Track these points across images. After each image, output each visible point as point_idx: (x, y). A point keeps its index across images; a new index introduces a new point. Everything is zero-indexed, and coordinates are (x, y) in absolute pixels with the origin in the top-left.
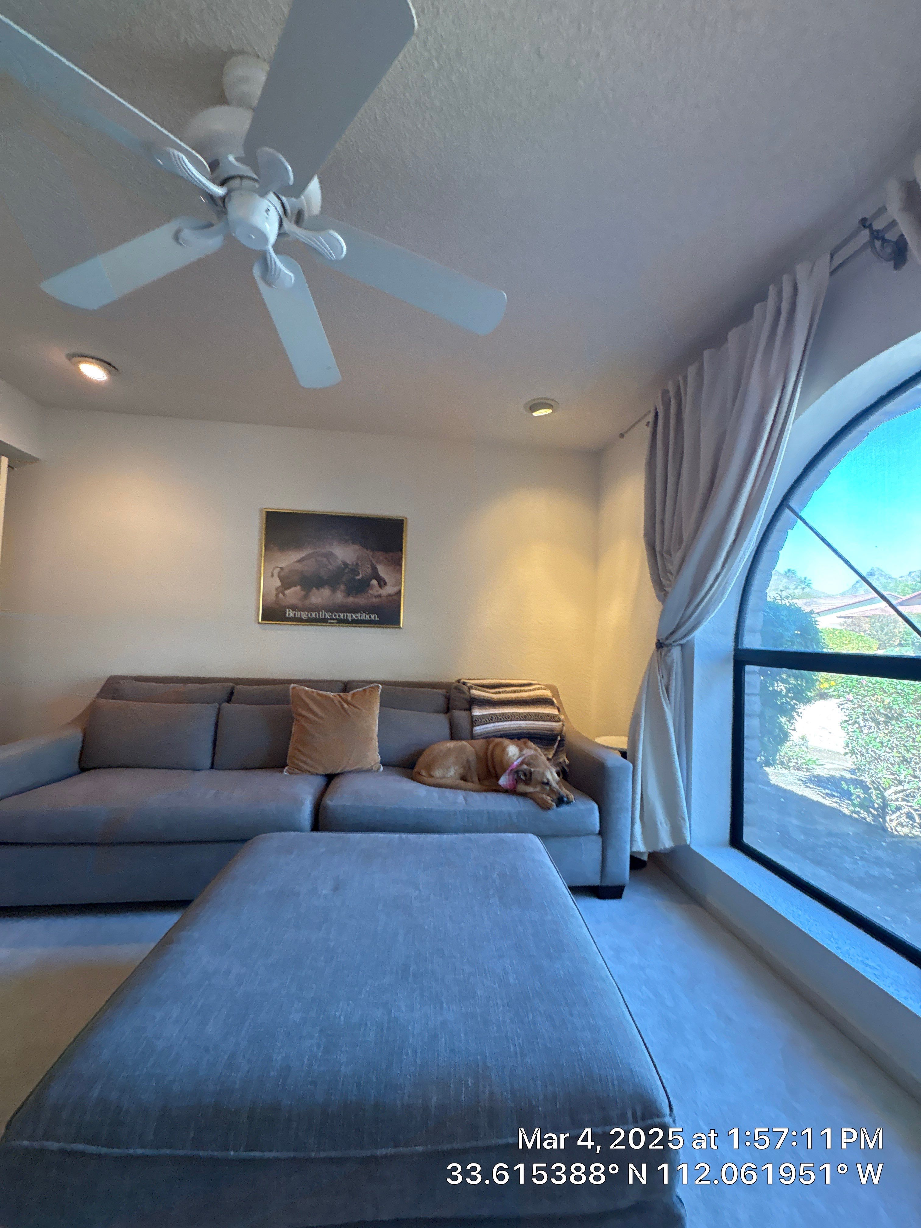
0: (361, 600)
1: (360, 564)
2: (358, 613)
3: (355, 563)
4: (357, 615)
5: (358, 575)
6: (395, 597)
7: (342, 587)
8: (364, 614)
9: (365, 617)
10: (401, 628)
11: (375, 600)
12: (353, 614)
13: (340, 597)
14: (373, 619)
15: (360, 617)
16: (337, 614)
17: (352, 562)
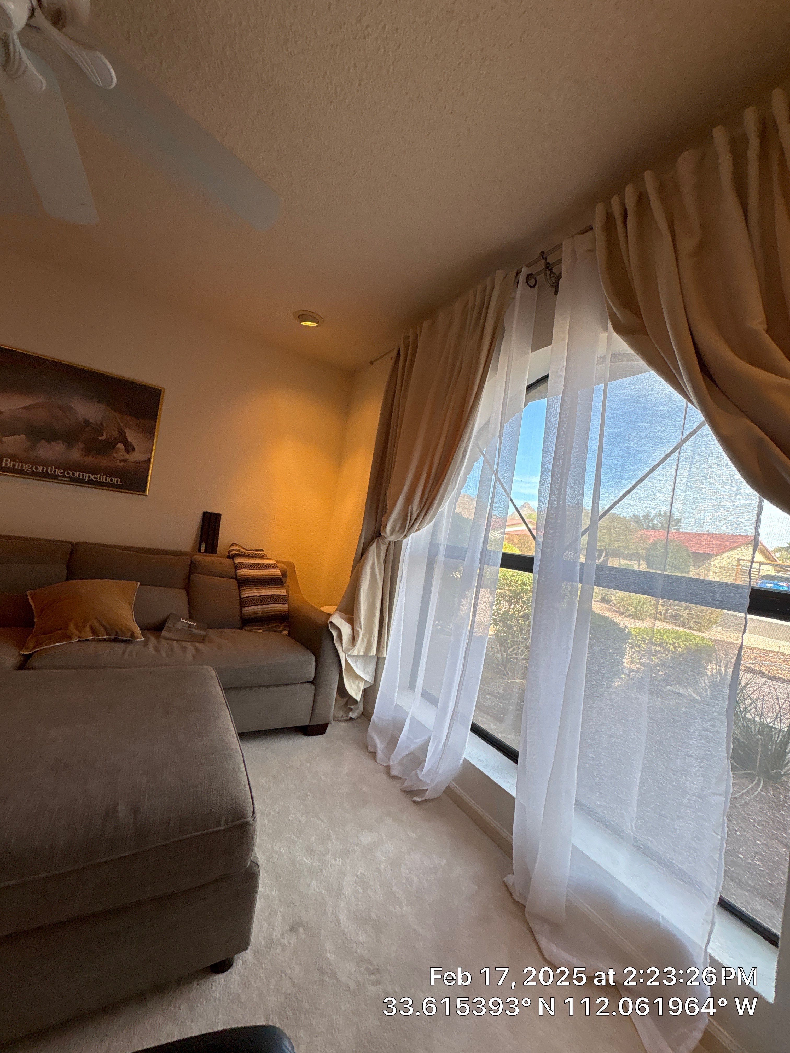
0: (103, 462)
1: (104, 425)
2: (97, 475)
3: (98, 423)
4: (96, 476)
5: (103, 435)
6: (143, 465)
7: (81, 445)
8: (105, 477)
9: (106, 480)
10: (146, 495)
11: (118, 463)
12: (91, 475)
13: (76, 454)
14: (115, 483)
15: (100, 479)
16: (71, 471)
17: (96, 421)
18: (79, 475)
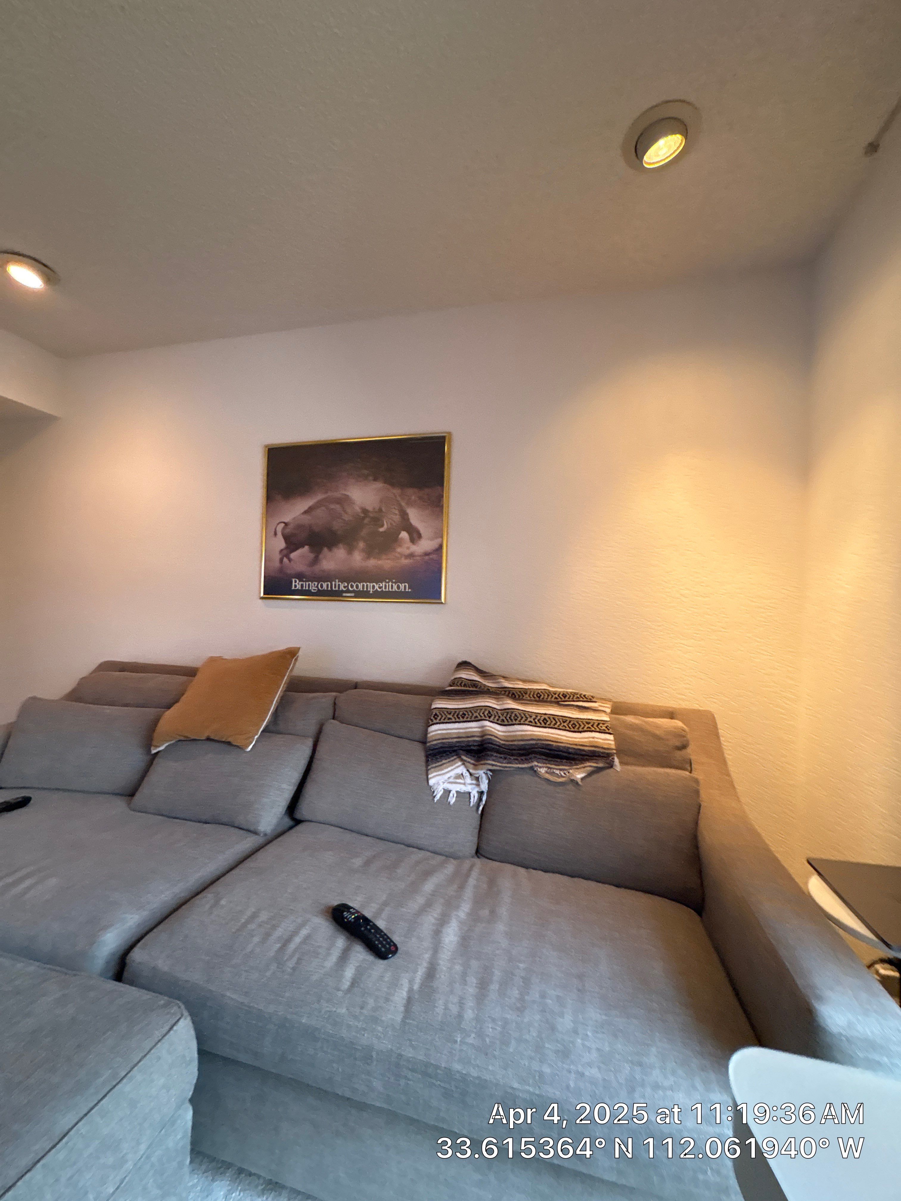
1: (384, 510)
3: (377, 508)
5: (382, 526)
6: (434, 556)
7: (361, 545)
9: (392, 586)
10: (442, 603)
11: (405, 562)
14: (403, 590)
15: (385, 588)
16: (355, 583)
17: (374, 509)
18: (363, 585)
